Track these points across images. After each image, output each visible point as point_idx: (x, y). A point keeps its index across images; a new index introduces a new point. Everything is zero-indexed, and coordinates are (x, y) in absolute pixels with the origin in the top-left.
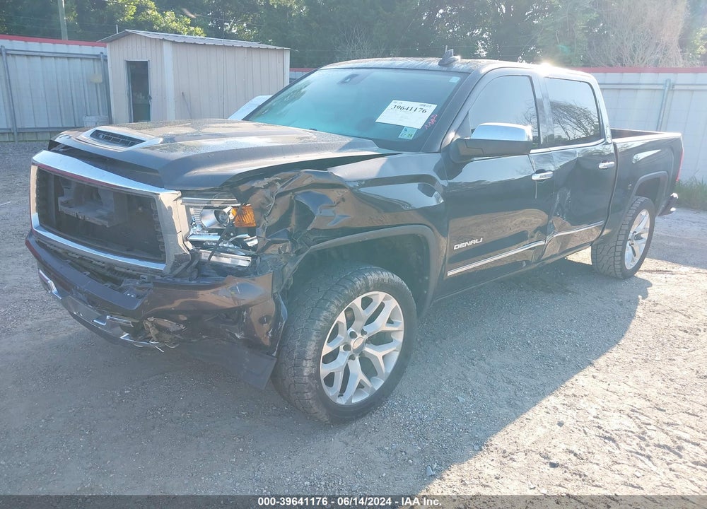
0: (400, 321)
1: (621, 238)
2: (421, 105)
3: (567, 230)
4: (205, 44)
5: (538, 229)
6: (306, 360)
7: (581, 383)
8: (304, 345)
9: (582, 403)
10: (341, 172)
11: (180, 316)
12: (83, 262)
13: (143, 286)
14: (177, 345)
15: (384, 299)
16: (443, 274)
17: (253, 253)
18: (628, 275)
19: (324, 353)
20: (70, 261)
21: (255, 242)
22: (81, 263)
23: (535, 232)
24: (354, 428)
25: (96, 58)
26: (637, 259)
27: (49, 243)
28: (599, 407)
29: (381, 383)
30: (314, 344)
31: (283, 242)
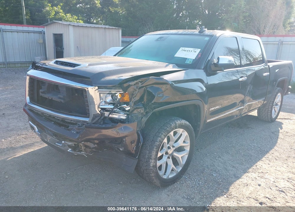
0: (188, 141)
1: (271, 105)
2: (194, 49)
3: (251, 102)
4: (86, 26)
5: (241, 101)
6: (152, 159)
7: (264, 167)
8: (150, 153)
9: (266, 176)
10: (166, 77)
11: (95, 141)
12: (50, 118)
13: (79, 128)
14: (93, 154)
15: (182, 132)
16: (205, 121)
17: (128, 113)
18: (273, 121)
19: (158, 156)
20: (44, 117)
21: (129, 108)
22: (49, 118)
23: (239, 103)
24: (170, 188)
25: (40, 33)
26: (276, 114)
27: (35, 110)
28: (275, 178)
29: (181, 168)
30: (155, 152)
31: (140, 108)
